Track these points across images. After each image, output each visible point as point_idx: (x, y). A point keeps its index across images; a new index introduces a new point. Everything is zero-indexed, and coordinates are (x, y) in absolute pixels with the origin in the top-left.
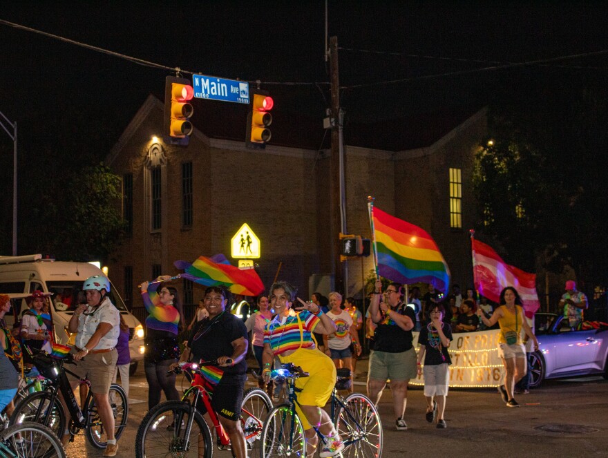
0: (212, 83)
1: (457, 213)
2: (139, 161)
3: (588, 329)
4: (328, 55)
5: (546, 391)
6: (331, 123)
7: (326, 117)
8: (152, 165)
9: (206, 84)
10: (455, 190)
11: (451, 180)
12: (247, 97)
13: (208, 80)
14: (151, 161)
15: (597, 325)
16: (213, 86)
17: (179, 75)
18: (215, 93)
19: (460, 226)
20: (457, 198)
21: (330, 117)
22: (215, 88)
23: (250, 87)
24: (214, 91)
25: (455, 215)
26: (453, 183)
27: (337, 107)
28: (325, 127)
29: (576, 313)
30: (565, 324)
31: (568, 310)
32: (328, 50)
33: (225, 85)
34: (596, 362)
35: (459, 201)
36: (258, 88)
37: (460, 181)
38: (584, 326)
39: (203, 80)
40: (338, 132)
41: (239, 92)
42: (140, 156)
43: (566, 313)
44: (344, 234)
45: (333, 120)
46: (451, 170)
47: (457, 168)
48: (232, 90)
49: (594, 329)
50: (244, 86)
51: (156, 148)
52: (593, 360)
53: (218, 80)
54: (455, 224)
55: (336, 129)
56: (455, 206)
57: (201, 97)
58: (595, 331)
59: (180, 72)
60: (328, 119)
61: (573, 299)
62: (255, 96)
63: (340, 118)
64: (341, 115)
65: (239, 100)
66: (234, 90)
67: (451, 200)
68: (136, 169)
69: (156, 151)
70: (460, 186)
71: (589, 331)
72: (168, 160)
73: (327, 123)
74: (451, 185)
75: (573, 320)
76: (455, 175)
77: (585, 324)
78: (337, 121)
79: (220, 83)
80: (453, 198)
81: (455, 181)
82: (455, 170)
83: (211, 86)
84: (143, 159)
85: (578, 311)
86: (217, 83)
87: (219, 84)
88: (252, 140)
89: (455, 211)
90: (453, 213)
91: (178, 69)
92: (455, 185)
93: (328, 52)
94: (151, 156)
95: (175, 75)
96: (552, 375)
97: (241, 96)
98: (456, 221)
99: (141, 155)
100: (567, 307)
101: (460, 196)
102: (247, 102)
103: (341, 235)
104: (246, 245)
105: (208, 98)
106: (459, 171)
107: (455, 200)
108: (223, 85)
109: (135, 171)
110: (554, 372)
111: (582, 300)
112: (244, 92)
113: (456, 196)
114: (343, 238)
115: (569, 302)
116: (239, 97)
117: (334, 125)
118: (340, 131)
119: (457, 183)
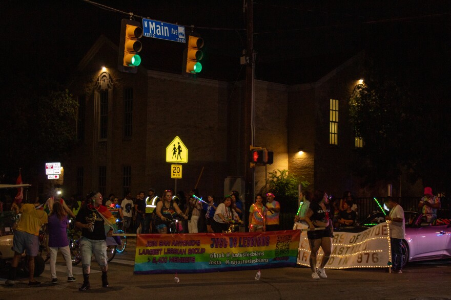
0: (157, 26)
1: (334, 133)
2: (91, 86)
3: (442, 224)
4: (245, 8)
5: (410, 271)
6: (246, 60)
7: (243, 56)
8: (101, 89)
9: (152, 26)
10: (334, 116)
11: (331, 109)
12: (184, 38)
13: (154, 23)
14: (100, 86)
15: (448, 222)
16: (158, 28)
17: (132, 18)
18: (160, 34)
19: (336, 144)
20: (335, 122)
21: (246, 56)
22: (160, 29)
23: (186, 30)
24: (159, 31)
25: (333, 135)
26: (333, 110)
27: (251, 48)
28: (241, 63)
29: (432, 211)
30: (424, 220)
31: (425, 209)
32: (245, 4)
33: (167, 28)
34: (446, 250)
35: (336, 124)
36: (192, 31)
37: (337, 109)
38: (438, 222)
39: (150, 23)
40: (252, 68)
41: (178, 33)
42: (91, 81)
43: (424, 212)
44: (254, 146)
45: (248, 58)
46: (331, 100)
47: (336, 99)
48: (172, 32)
49: (445, 224)
50: (181, 29)
51: (105, 76)
52: (444, 248)
53: (162, 24)
54: (333, 142)
55: (250, 65)
56: (333, 128)
57: (149, 36)
58: (446, 226)
59: (133, 16)
60: (244, 57)
61: (430, 201)
62: (190, 36)
63: (253, 56)
64: (254, 54)
65: (178, 40)
66: (174, 32)
67: (331, 123)
68: (88, 92)
69: (104, 78)
70: (337, 112)
71: (441, 226)
72: (114, 86)
73: (243, 61)
74: (331, 112)
75: (430, 217)
76: (334, 104)
77: (439, 221)
78: (251, 59)
79: (164, 26)
80: (332, 122)
81: (334, 109)
82: (334, 101)
83: (157, 28)
84: (94, 84)
85: (433, 210)
86: (161, 26)
87: (162, 27)
88: (187, 71)
89: (333, 132)
90: (332, 133)
91: (131, 14)
92: (334, 112)
93: (245, 6)
94: (101, 82)
95: (129, 18)
96: (413, 259)
97: (179, 37)
98: (333, 139)
99: (93, 81)
100: (425, 207)
101: (337, 121)
102: (184, 41)
103: (252, 147)
104: (177, 153)
105: (154, 37)
106: (337, 101)
107: (333, 123)
108: (166, 28)
109: (88, 93)
110: (415, 257)
111: (436, 202)
112: (181, 34)
113: (334, 120)
114: (253, 150)
115: (427, 203)
116: (178, 37)
117: (248, 62)
118: (253, 67)
119: (336, 111)
